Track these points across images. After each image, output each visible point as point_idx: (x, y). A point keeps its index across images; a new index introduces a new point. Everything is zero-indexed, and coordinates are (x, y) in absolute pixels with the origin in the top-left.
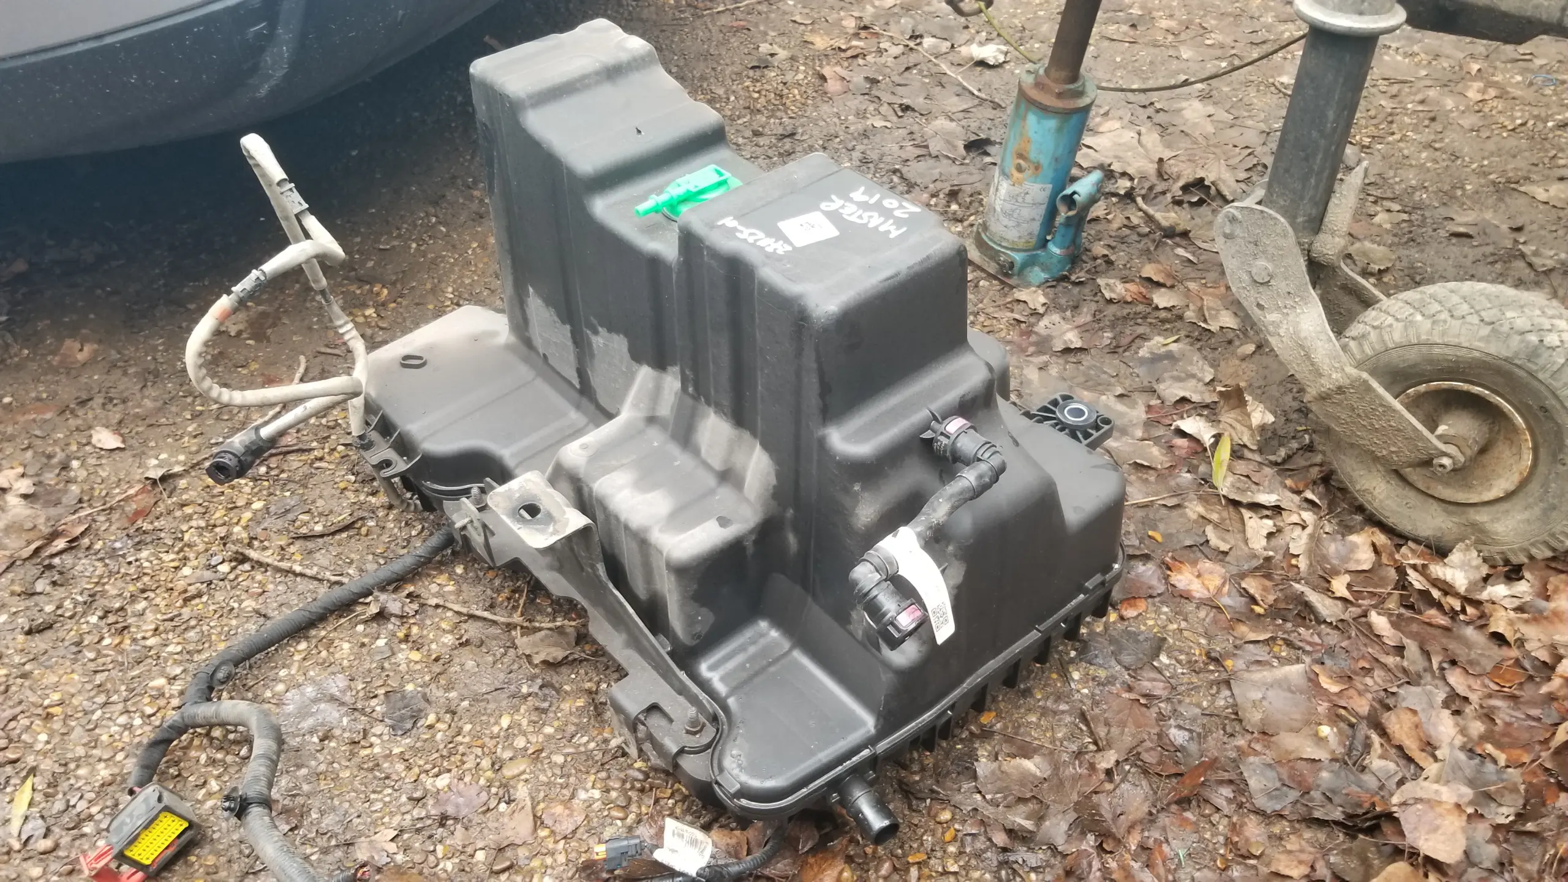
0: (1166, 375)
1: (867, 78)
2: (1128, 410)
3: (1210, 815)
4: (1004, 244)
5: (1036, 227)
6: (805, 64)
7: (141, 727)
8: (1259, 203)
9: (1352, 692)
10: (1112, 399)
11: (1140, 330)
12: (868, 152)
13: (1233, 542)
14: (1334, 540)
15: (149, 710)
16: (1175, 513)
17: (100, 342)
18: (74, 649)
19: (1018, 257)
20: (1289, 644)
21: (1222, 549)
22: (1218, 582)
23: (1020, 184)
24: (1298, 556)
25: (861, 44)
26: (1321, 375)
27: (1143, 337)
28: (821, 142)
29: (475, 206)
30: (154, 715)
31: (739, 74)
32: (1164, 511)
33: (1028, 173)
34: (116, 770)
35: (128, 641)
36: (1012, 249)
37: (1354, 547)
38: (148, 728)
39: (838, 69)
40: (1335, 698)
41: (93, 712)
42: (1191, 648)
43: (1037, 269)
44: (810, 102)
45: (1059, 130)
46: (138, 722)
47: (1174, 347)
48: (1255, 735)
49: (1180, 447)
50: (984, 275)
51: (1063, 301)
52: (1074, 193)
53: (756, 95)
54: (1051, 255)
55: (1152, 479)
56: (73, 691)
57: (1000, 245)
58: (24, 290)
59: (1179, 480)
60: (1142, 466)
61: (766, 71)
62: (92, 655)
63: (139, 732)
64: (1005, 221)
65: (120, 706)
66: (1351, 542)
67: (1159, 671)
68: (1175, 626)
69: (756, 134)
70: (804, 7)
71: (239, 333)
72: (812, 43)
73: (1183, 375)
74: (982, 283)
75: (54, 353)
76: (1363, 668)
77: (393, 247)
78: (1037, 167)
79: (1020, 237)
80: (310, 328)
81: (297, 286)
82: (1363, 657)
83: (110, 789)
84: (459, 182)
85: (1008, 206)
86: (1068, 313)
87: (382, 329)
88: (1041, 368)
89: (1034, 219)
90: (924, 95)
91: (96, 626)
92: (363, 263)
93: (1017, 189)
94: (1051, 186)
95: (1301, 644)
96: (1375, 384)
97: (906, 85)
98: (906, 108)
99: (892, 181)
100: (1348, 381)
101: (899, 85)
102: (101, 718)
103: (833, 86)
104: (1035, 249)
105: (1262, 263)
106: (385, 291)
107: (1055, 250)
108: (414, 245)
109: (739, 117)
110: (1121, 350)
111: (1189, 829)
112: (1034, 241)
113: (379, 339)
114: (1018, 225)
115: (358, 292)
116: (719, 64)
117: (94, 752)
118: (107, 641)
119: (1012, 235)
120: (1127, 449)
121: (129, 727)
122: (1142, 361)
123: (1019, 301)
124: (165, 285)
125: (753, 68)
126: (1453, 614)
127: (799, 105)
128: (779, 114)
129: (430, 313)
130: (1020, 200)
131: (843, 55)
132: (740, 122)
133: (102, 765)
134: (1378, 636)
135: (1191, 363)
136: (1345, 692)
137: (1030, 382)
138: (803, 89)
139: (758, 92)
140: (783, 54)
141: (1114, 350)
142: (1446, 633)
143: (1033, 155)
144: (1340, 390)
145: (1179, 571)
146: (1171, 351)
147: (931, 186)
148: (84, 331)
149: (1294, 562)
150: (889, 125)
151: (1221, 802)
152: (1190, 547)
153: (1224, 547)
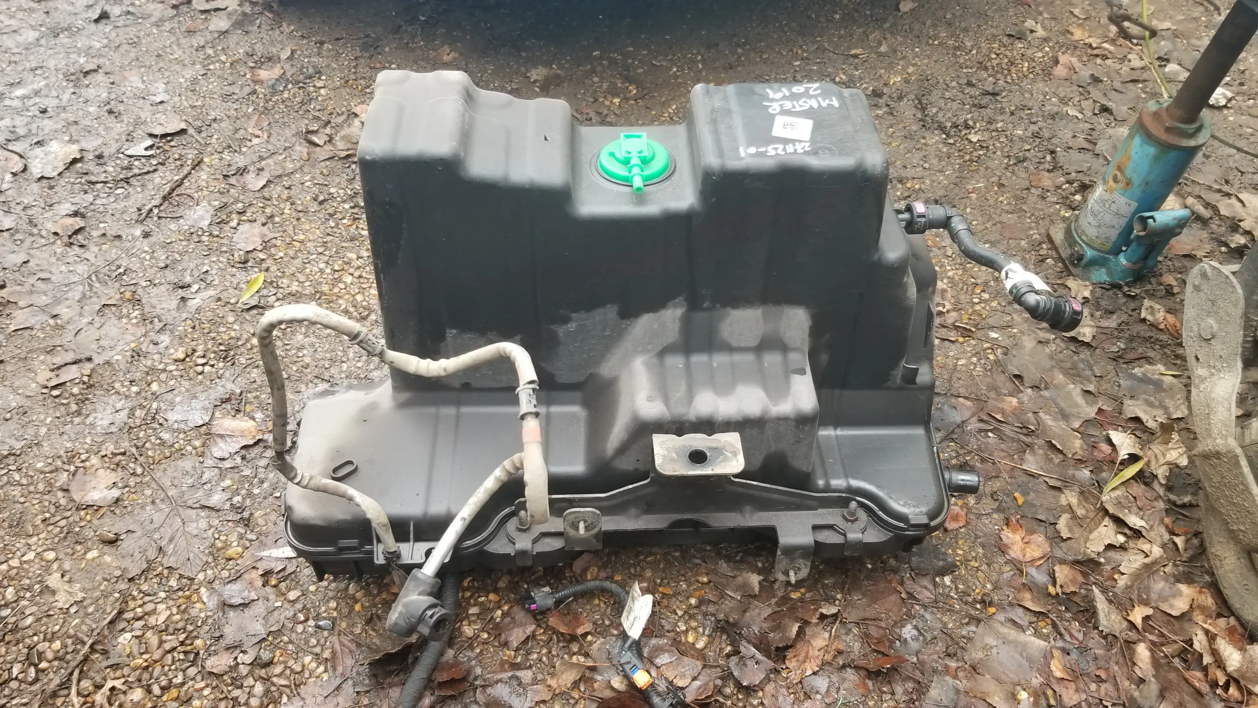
0: (1143, 396)
1: (1092, 75)
2: (1085, 405)
3: (885, 693)
4: (1083, 237)
5: (1114, 234)
6: (1051, 48)
7: (328, 274)
8: (1234, 273)
9: (1073, 685)
10: (1078, 390)
11: (1151, 354)
12: (1044, 130)
13: (1077, 536)
14: (1166, 580)
15: (336, 268)
16: (1053, 492)
17: (461, 54)
18: (327, 217)
19: (1089, 253)
20: (1054, 626)
21: (1062, 535)
22: (1037, 554)
23: (1112, 192)
24: (1123, 574)
25: (1112, 48)
26: (1210, 436)
27: (1149, 360)
28: (1013, 108)
29: (733, 59)
30: (338, 271)
31: (995, 36)
32: (1044, 487)
33: (1121, 185)
34: (300, 290)
35: (354, 227)
36: (1088, 245)
37: (1180, 594)
38: (331, 277)
39: (1074, 60)
40: (1053, 680)
41: (312, 254)
42: (974, 584)
43: (1103, 270)
44: (1031, 76)
45: (1156, 158)
46: (328, 271)
47: (1168, 380)
48: (967, 666)
49: (1101, 451)
50: (1055, 255)
51: (1103, 303)
52: (1152, 217)
53: (994, 56)
54: (1118, 263)
55: (1057, 461)
56: (311, 238)
57: (1080, 237)
58: (445, 6)
59: (1077, 473)
60: (1055, 446)
61: (1017, 42)
62: (333, 224)
63: (325, 276)
64: (1090, 219)
65: (326, 258)
66: (1179, 589)
67: (935, 584)
68: (976, 565)
69: (970, 84)
70: (1090, 5)
71: (535, 81)
72: (1072, 34)
73: (1157, 403)
74: (1048, 261)
75: (434, 50)
76: (1099, 676)
77: (662, 66)
78: (1129, 183)
79: (1097, 237)
80: (576, 95)
81: (589, 67)
82: (1107, 669)
83: (292, 298)
84: (735, 40)
85: (1097, 207)
86: (1098, 314)
87: (615, 114)
88: (1040, 342)
89: (1113, 227)
90: (1131, 106)
91: (347, 211)
92: (638, 67)
93: (1107, 196)
94: (1136, 204)
95: (1063, 631)
96: (1244, 462)
97: (1122, 93)
98: (1105, 109)
99: (1044, 158)
100: (1224, 451)
101: (1116, 90)
102: (314, 260)
103: (1060, 71)
104: (1108, 253)
105: (1211, 321)
106: (635, 91)
107: (1123, 260)
108: (675, 69)
109: (966, 68)
110: (1122, 361)
111: (861, 691)
112: (1109, 245)
113: (609, 120)
114: (1099, 226)
115: (619, 85)
116: (986, 24)
117: (298, 275)
118: (345, 221)
119: (1092, 232)
120: (1057, 431)
121: (322, 271)
122: (1133, 377)
123: (1066, 286)
124: (519, 35)
125: (1010, 36)
126: (1214, 684)
127: (1020, 75)
128: (999, 76)
129: (650, 117)
130: (1107, 206)
131: (1089, 51)
132: (965, 71)
133: (297, 283)
134: (1135, 664)
135: (1172, 398)
136: (1066, 682)
137: (1022, 347)
138: (1034, 64)
139: (998, 55)
140: (1041, 32)
141: (1116, 358)
142: (1196, 696)
143: (1128, 172)
144: (1217, 455)
145: (1014, 531)
146: (1162, 381)
147: (1074, 174)
148: (458, 44)
149: (1116, 576)
150: (1080, 116)
151: (899, 690)
152: (1041, 521)
153: (1065, 534)
